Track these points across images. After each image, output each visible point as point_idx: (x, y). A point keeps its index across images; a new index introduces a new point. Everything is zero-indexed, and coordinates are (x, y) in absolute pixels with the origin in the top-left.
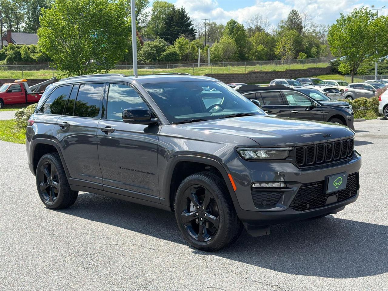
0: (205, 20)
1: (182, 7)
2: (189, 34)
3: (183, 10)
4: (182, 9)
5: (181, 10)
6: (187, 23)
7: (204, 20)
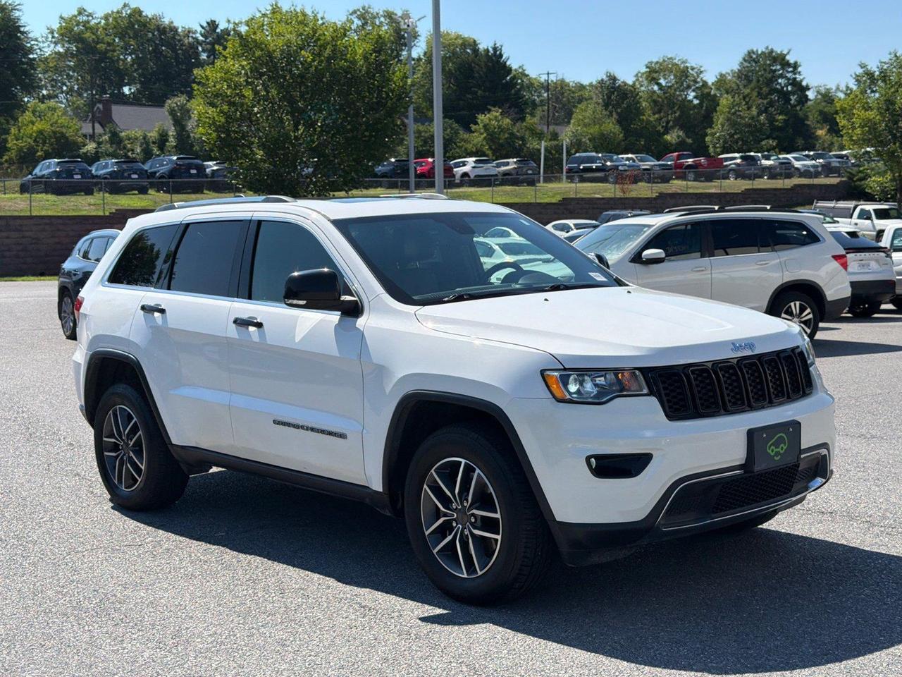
0: (548, 74)
1: (495, 44)
2: (509, 108)
3: (498, 53)
4: (495, 49)
5: (491, 51)
6: (504, 81)
7: (547, 76)
